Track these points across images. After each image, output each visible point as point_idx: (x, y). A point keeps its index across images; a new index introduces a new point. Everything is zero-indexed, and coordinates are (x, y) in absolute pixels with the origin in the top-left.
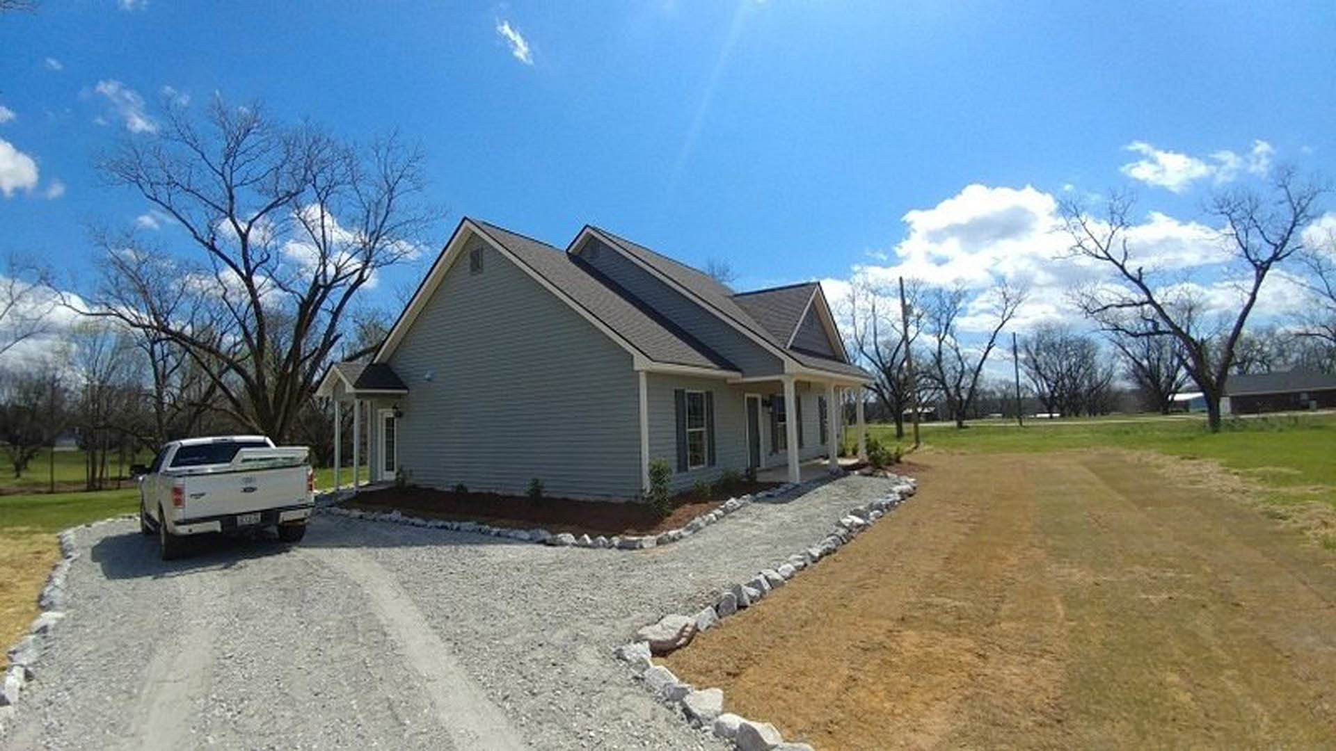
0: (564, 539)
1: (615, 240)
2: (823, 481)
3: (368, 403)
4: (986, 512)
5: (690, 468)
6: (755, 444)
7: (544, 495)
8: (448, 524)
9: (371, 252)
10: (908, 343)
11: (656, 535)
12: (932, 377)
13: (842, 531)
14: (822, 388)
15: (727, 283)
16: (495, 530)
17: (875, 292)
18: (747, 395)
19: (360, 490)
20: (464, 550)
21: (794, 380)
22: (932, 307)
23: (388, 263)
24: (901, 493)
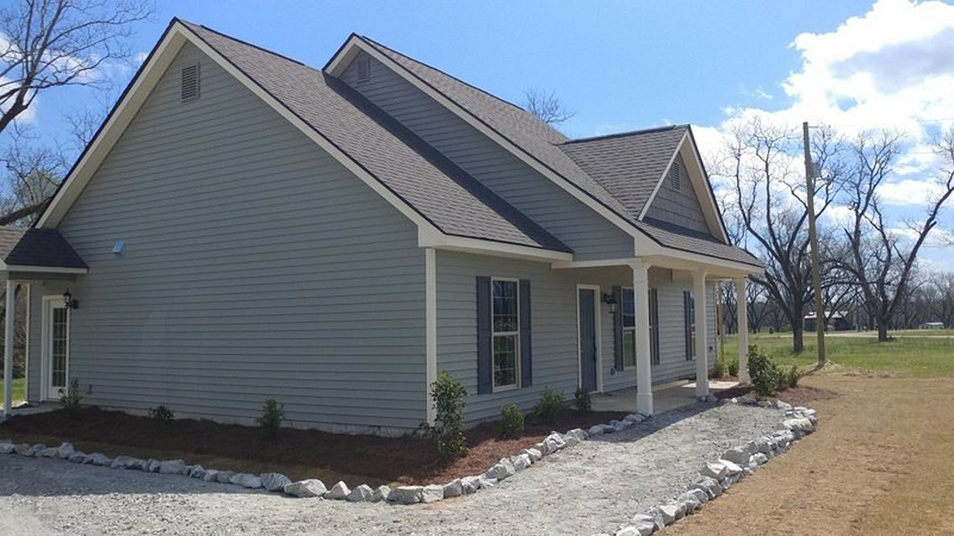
0: (309, 487)
1: (395, 56)
2: (688, 411)
3: (27, 286)
4: (914, 458)
5: (496, 389)
6: (590, 357)
7: (283, 425)
8: (142, 463)
9: (34, 66)
10: (814, 219)
11: (442, 483)
12: (846, 267)
13: (709, 482)
14: (688, 279)
15: (555, 125)
16: (212, 472)
17: (769, 145)
18: (580, 286)
19: (14, 413)
20: (165, 499)
21: (648, 266)
22: (848, 167)
23: (59, 83)
24: (794, 430)
